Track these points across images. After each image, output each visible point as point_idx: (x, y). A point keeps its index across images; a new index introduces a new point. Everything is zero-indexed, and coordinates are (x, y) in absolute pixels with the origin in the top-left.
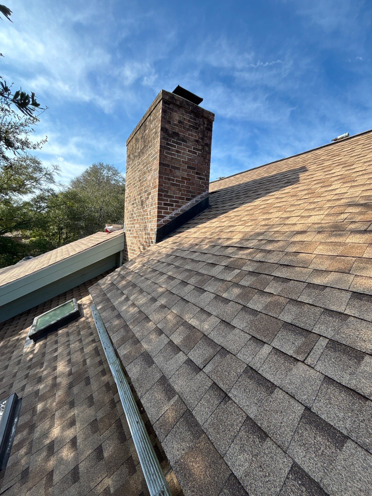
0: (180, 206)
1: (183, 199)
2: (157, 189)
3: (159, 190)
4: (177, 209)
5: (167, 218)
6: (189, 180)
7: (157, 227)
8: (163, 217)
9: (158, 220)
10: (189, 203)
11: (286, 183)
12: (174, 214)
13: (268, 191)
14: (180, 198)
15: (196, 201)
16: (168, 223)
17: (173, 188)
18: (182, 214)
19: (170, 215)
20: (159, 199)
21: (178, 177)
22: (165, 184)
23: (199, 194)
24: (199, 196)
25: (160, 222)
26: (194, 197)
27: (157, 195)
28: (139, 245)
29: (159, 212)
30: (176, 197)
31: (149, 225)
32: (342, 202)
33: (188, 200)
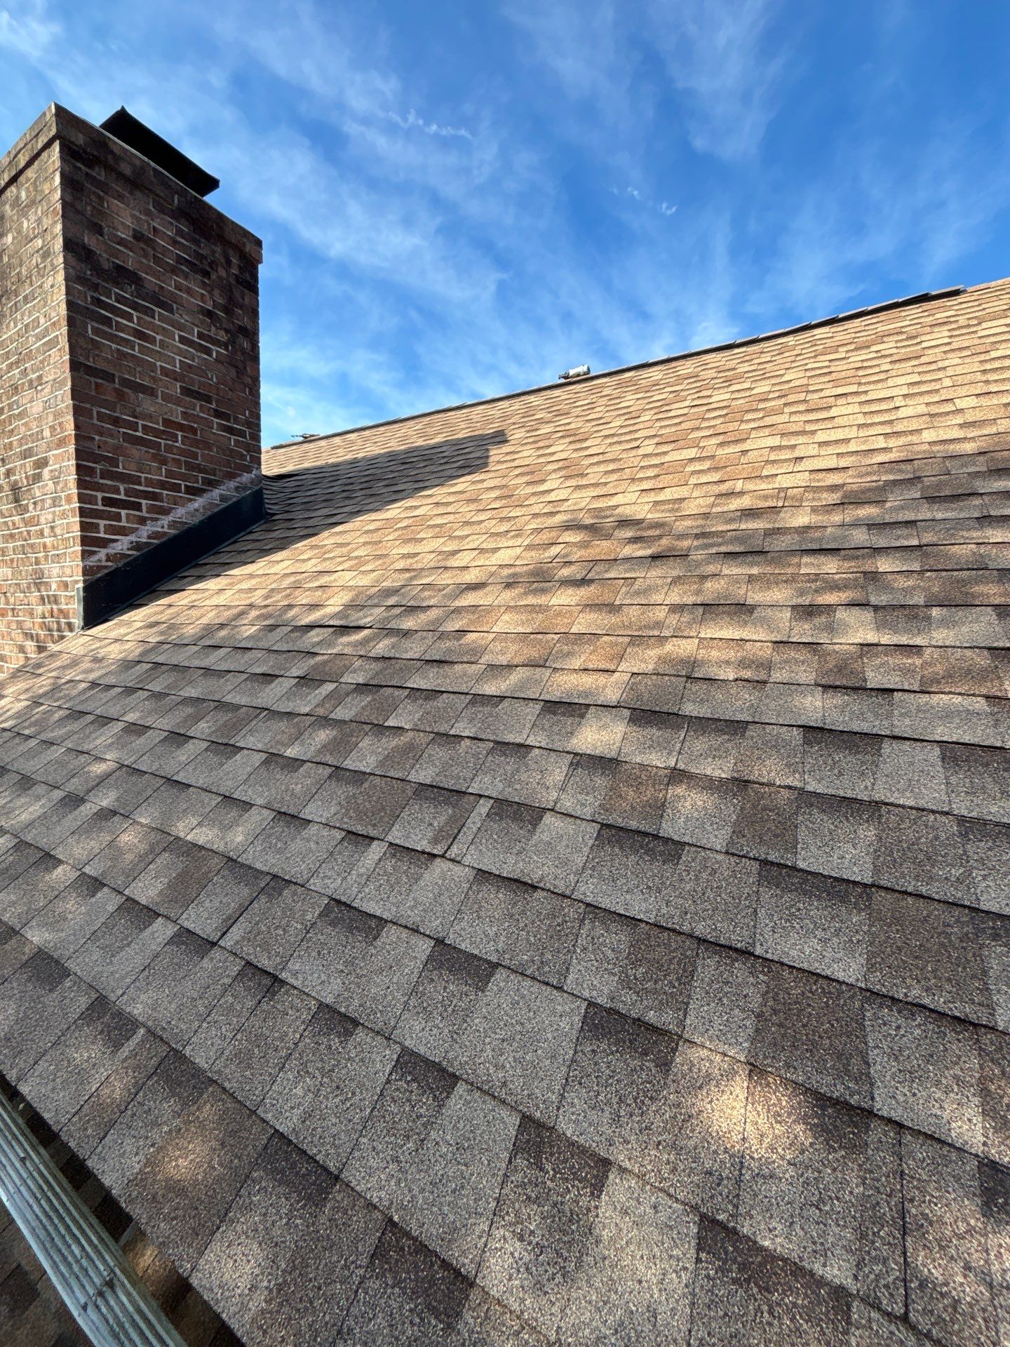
0: (166, 512)
1: (176, 488)
2: (72, 448)
3: (79, 454)
4: (157, 519)
5: (122, 545)
6: (194, 431)
7: (84, 575)
8: (104, 543)
9: (85, 555)
10: (199, 503)
11: (460, 468)
12: (145, 534)
13: (419, 485)
14: (162, 485)
15: (223, 498)
16: (126, 565)
17: (136, 452)
18: (176, 537)
19: (133, 538)
20: (81, 484)
21: (150, 417)
22: (101, 434)
23: (231, 476)
24: (232, 484)
25: (96, 558)
26: (212, 484)
27: (73, 470)
28: (20, 638)
29: (84, 527)
30: (149, 482)
31: (53, 571)
32: (559, 519)
33: (194, 492)
